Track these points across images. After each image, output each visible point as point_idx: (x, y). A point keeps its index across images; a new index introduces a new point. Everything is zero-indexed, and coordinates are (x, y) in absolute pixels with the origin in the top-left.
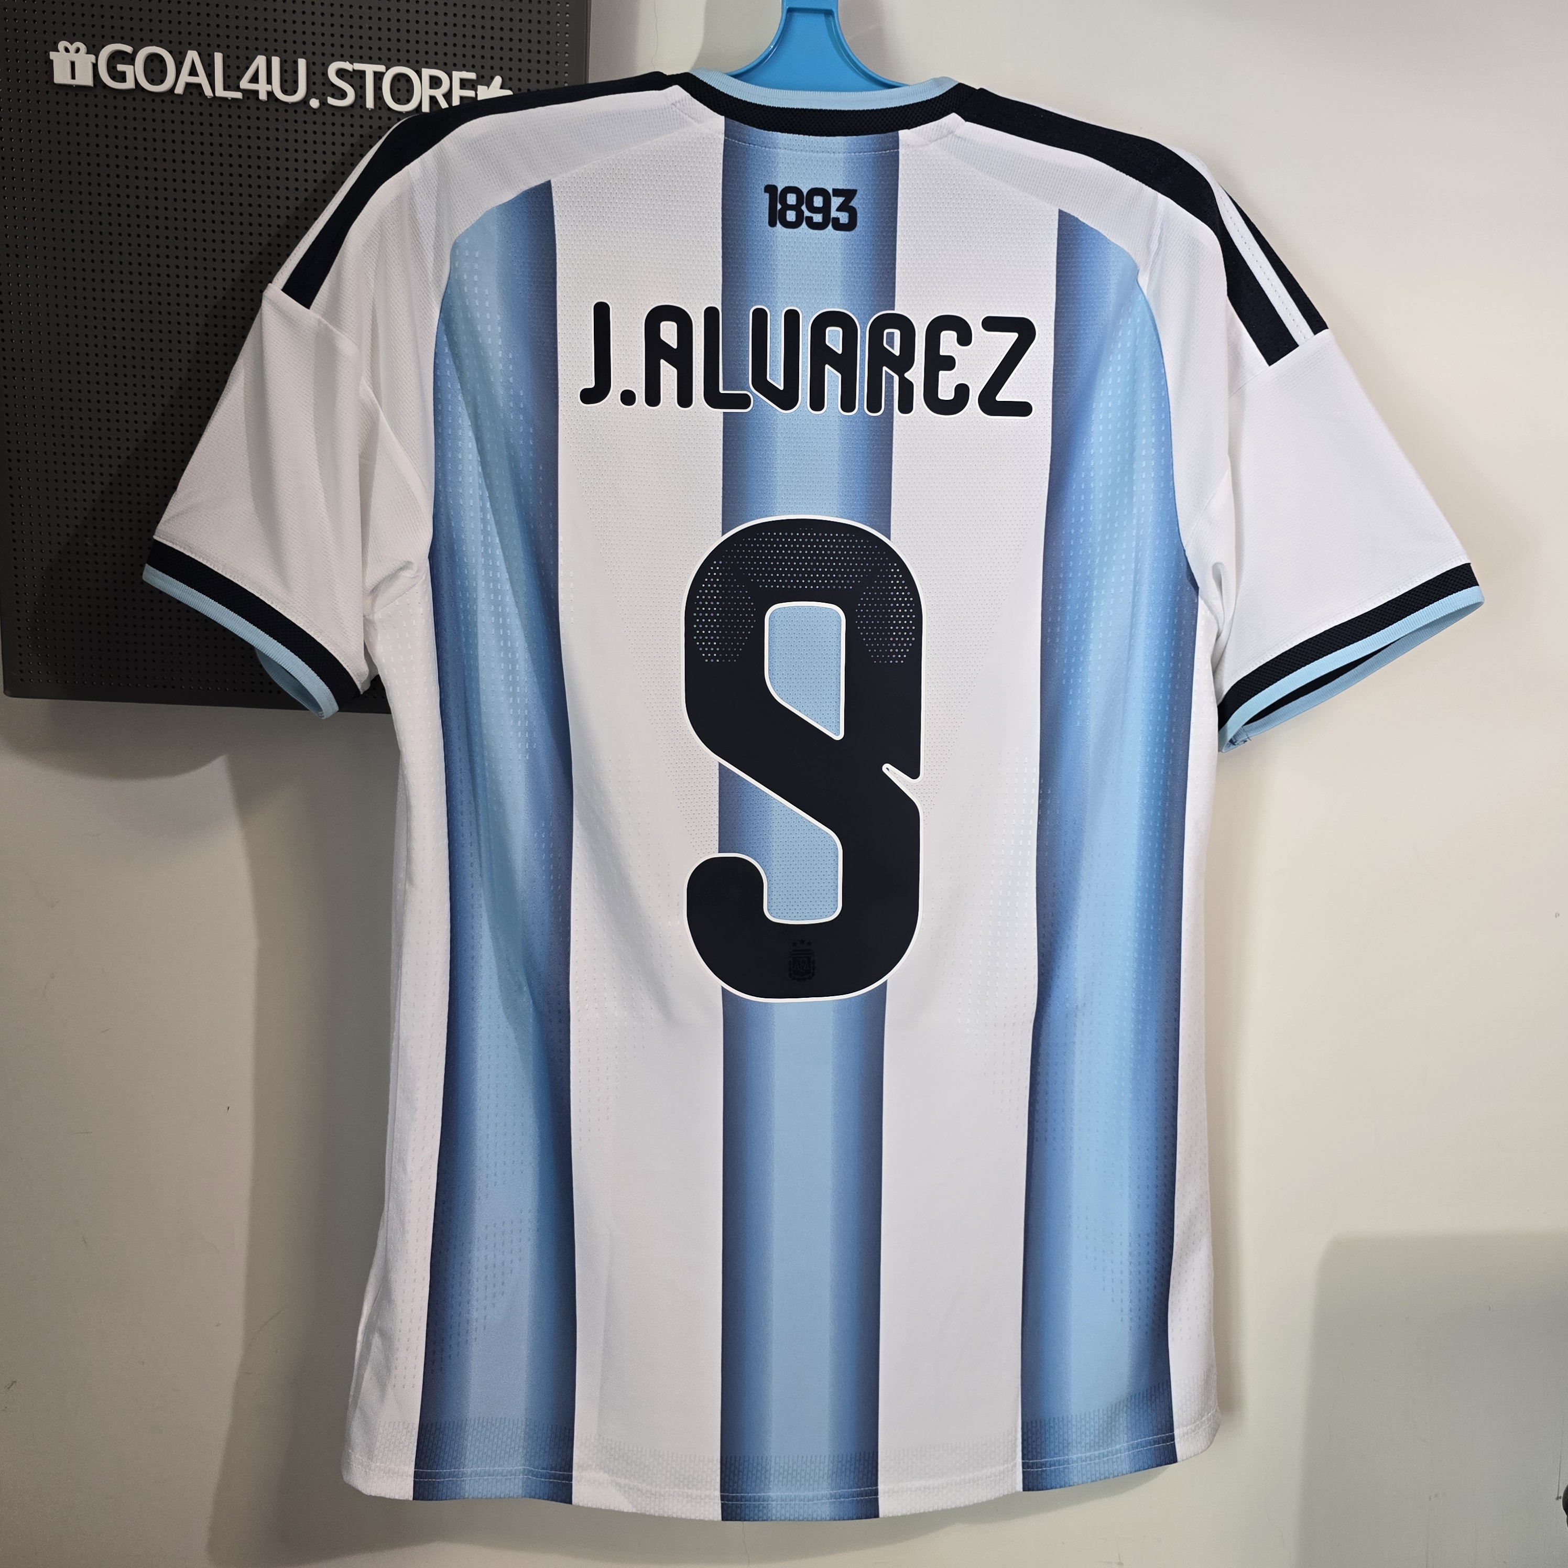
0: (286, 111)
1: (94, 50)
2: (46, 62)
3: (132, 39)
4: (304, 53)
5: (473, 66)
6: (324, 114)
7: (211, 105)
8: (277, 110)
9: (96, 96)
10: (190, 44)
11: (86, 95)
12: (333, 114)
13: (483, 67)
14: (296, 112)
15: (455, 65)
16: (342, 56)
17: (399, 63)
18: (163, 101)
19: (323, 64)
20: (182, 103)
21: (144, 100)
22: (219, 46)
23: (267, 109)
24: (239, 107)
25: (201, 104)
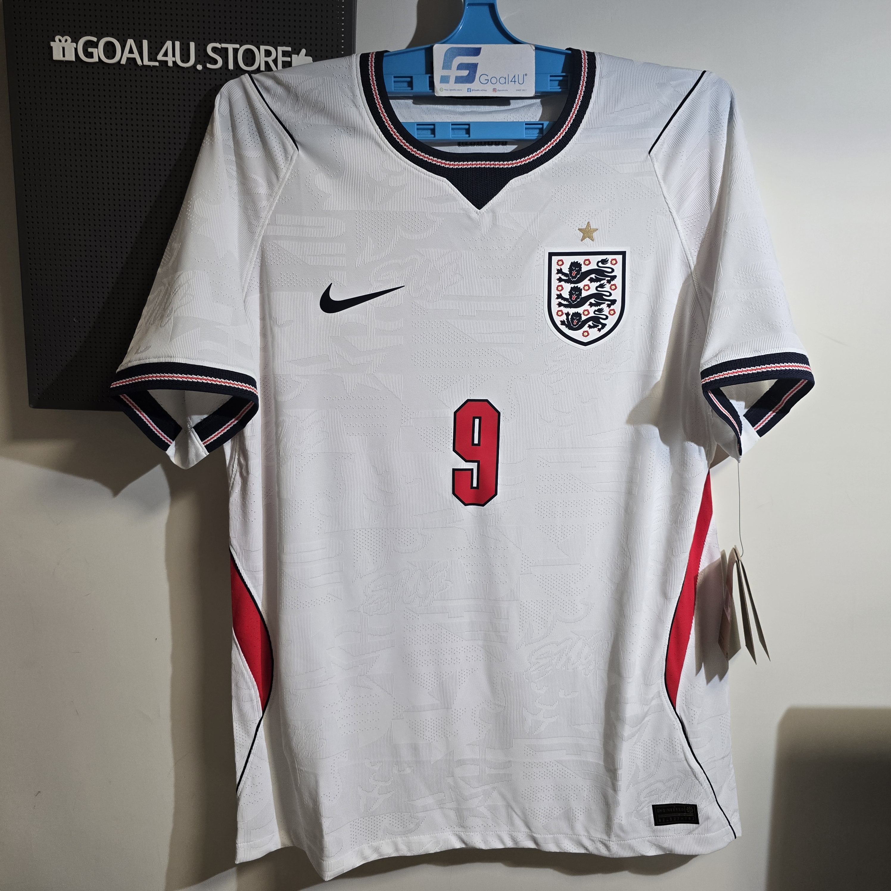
0: (184, 72)
1: (75, 40)
2: (49, 48)
3: (97, 33)
4: (193, 39)
5: (290, 43)
6: (205, 73)
7: (141, 70)
8: (178, 72)
9: (77, 67)
10: (129, 35)
11: (71, 66)
12: (210, 73)
13: (295, 44)
14: (189, 72)
15: (279, 43)
16: (215, 40)
17: (247, 43)
18: (114, 68)
19: (204, 45)
20: (125, 69)
21: (103, 68)
22: (145, 36)
23: (173, 71)
24: (157, 71)
25: (136, 70)
